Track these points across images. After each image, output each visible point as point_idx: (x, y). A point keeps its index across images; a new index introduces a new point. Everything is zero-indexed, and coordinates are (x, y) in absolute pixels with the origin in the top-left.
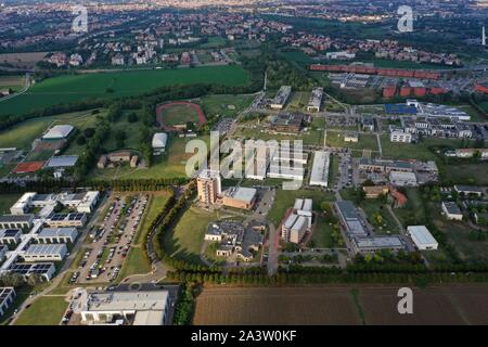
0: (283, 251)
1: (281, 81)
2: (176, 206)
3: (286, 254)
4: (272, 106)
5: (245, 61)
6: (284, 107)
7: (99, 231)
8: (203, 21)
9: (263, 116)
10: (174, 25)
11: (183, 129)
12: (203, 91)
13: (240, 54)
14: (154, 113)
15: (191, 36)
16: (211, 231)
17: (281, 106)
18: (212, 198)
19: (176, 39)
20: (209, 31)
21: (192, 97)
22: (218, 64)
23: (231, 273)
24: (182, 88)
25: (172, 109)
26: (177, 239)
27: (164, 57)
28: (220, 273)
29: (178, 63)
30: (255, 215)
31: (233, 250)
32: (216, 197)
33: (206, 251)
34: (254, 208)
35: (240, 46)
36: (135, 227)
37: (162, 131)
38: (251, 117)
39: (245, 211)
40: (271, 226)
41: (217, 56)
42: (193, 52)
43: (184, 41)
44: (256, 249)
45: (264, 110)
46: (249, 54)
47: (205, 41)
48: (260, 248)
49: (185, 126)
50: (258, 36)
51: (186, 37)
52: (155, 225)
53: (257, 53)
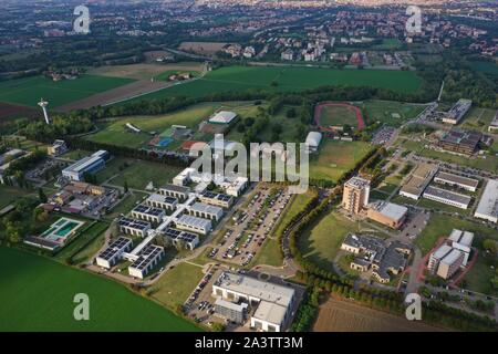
0: (427, 282)
1: (460, 94)
2: (318, 208)
3: (429, 287)
4: (444, 120)
5: (420, 66)
6: (458, 123)
7: (242, 216)
8: (382, 21)
9: (431, 130)
10: (349, 23)
11: (339, 132)
12: (367, 94)
13: (416, 59)
14: (313, 111)
15: (366, 36)
16: (349, 241)
17: (454, 122)
18: (357, 208)
19: (348, 37)
20: (386, 32)
21: (354, 99)
22: (389, 67)
23: (362, 291)
24: (346, 89)
25: (331, 109)
26: (313, 241)
27: (333, 56)
28: (350, 287)
29: (346, 63)
30: (401, 236)
31: (369, 267)
32: (361, 207)
33: (340, 260)
34: (401, 228)
35: (418, 50)
36: (275, 219)
37: (318, 130)
38: (417, 129)
39: (390, 229)
40: (418, 252)
41: (389, 59)
42: (364, 53)
43: (357, 41)
44: (395, 272)
45: (433, 124)
46: (427, 60)
47: (379, 42)
48: (400, 272)
49: (342, 128)
50: (442, 41)
51: (359, 37)
52: (293, 222)
53: (437, 59)
